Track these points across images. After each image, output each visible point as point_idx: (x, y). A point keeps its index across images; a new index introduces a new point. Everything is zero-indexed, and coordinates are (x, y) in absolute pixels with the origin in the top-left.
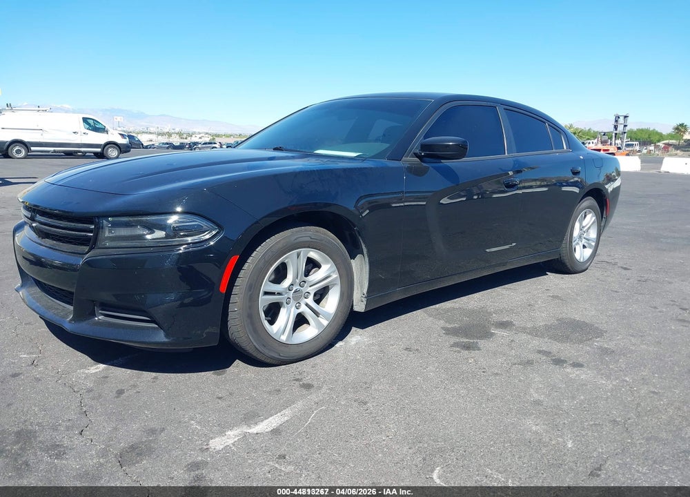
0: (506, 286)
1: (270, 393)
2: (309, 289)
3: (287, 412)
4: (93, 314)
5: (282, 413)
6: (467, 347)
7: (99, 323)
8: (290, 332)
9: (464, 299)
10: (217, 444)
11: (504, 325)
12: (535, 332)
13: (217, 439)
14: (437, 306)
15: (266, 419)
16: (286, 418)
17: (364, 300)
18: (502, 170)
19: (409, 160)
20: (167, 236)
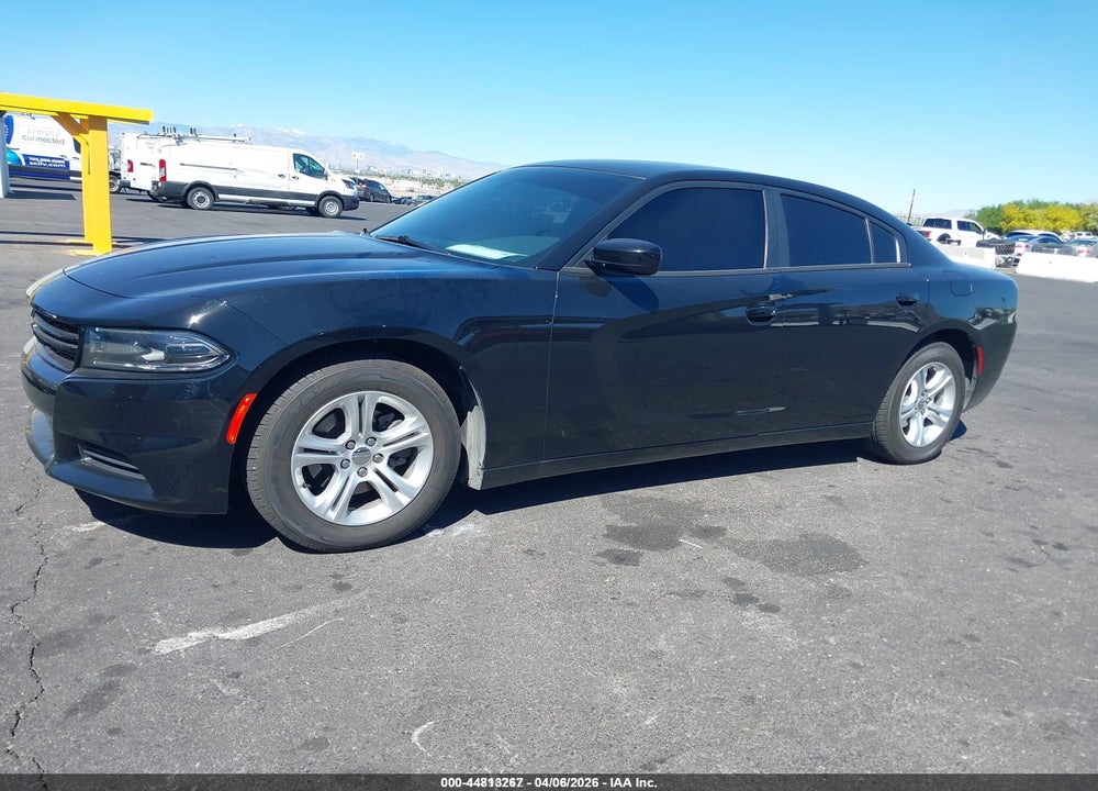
0: (768, 473)
1: (286, 589)
2: (382, 450)
3: (288, 618)
4: (77, 455)
5: (281, 618)
6: (620, 559)
7: (85, 467)
8: (343, 507)
9: (681, 486)
10: (165, 647)
11: (706, 533)
12: (746, 550)
13: (171, 640)
14: (629, 492)
15: (254, 622)
16: (280, 626)
17: (481, 472)
18: (744, 292)
19: (577, 270)
20: (168, 360)
